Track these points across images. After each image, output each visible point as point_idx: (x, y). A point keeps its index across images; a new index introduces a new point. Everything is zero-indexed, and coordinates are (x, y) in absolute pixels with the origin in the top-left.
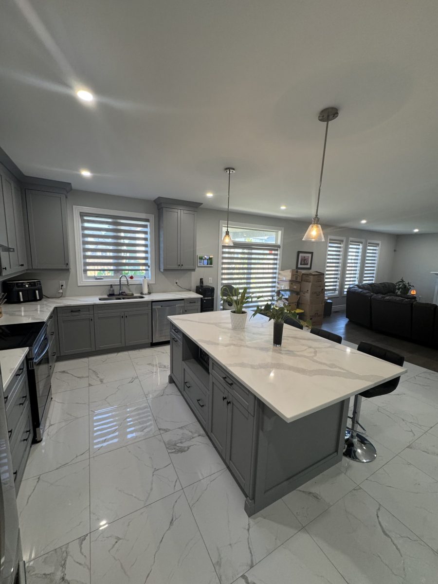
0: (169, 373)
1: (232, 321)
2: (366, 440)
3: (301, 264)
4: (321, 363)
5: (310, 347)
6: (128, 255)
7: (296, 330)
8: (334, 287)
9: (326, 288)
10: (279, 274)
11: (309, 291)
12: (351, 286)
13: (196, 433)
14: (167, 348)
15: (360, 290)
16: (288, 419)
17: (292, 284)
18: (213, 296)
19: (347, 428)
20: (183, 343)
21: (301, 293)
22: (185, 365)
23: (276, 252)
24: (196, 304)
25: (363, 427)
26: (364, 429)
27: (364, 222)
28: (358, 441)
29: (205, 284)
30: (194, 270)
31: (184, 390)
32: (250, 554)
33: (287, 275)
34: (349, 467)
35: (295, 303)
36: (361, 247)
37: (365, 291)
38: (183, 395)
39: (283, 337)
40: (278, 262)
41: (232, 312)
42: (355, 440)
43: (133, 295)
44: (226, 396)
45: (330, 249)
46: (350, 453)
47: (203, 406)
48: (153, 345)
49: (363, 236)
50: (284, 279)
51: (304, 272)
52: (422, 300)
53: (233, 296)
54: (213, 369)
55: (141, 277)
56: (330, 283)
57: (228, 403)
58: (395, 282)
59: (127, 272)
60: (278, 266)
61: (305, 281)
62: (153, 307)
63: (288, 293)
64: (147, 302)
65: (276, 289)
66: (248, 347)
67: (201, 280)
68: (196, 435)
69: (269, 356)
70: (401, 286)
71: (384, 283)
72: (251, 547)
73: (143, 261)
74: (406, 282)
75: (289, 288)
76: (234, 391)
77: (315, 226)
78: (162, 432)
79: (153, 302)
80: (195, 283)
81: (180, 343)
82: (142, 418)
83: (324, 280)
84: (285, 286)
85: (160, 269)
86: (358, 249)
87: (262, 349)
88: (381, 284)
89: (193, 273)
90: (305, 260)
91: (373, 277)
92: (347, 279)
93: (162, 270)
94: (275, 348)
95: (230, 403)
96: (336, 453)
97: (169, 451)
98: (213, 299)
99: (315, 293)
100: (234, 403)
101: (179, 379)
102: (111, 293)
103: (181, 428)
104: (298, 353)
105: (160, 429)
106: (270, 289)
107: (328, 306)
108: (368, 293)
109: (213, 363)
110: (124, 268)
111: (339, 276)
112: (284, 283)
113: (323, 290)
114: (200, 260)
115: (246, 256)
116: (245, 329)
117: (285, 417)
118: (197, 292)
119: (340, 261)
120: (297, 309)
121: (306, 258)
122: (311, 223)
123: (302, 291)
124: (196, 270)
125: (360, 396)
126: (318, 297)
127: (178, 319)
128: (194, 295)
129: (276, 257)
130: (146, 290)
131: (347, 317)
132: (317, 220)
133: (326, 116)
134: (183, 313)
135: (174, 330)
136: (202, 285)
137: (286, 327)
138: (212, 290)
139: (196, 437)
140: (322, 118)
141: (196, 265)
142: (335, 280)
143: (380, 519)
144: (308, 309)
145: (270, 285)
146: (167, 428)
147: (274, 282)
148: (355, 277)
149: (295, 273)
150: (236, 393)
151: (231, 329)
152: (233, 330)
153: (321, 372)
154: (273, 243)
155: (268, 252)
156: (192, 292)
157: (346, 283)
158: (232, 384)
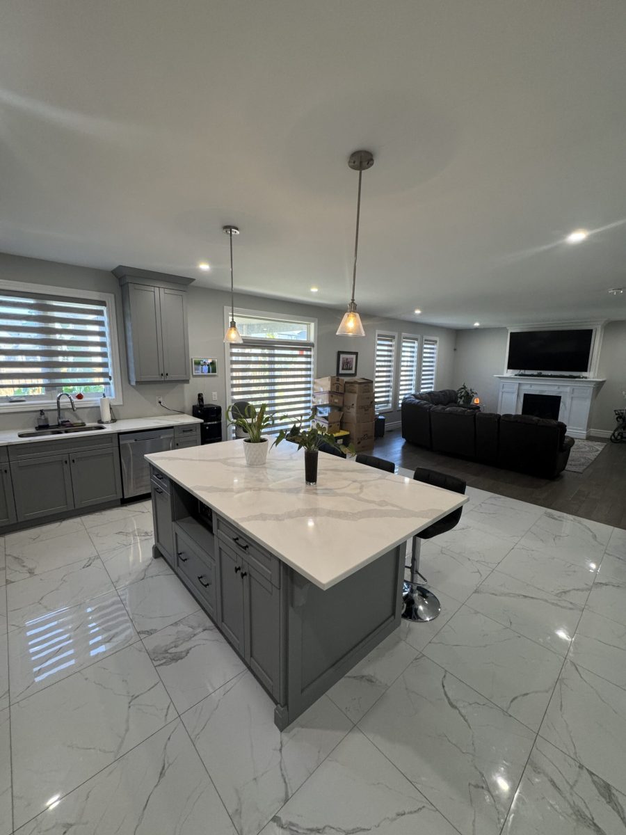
0: (153, 542)
1: (246, 454)
2: (429, 592)
3: (343, 369)
4: (368, 501)
5: (354, 481)
6: (71, 359)
7: (338, 460)
8: (387, 399)
9: (376, 400)
10: (314, 383)
11: (355, 405)
12: (407, 396)
13: (199, 627)
14: (148, 505)
15: (417, 401)
16: (324, 585)
17: (332, 396)
18: (221, 420)
19: (405, 581)
20: (172, 494)
21: (345, 409)
22: (176, 527)
23: (309, 353)
24: (194, 433)
25: (425, 577)
26: (424, 579)
27: (418, 312)
28: (419, 595)
29: (206, 402)
30: (187, 381)
31: (178, 566)
32: (284, 784)
33: (325, 385)
34: (409, 630)
35: (338, 422)
36: (416, 345)
37: (423, 402)
38: (176, 574)
39: (318, 471)
40: (312, 366)
41: (245, 441)
42: (416, 595)
43: (83, 424)
44: (241, 566)
45: (379, 347)
46: (411, 614)
47: (208, 585)
48: (125, 502)
49: (419, 330)
50: (322, 390)
51: (347, 379)
52: (486, 410)
53: (246, 418)
54: (218, 528)
55: (97, 394)
56: (382, 395)
57: (243, 575)
58: (456, 389)
59: (71, 387)
60: (311, 373)
61: (348, 392)
62: (121, 442)
63: (328, 409)
64: (109, 436)
65: (311, 405)
66: (270, 490)
67: (200, 396)
68: (200, 630)
69: (299, 501)
70: (463, 393)
71: (444, 391)
72: (285, 774)
73: (100, 370)
74: (469, 388)
75: (328, 403)
76: (250, 556)
77: (351, 315)
78: (143, 636)
79: (120, 434)
80: (190, 401)
81: (168, 494)
82: (108, 621)
83: (372, 389)
84: (323, 400)
85: (129, 381)
86: (413, 347)
87: (290, 491)
88: (441, 392)
89: (186, 385)
90: (348, 363)
91: (432, 383)
92: (401, 388)
93: (133, 383)
94: (308, 487)
95: (245, 574)
96: (393, 617)
97: (156, 663)
98: (219, 425)
99: (363, 407)
100: (252, 574)
101: (169, 549)
102: (42, 424)
103: (176, 624)
104: (339, 491)
105: (139, 633)
106: (303, 405)
107: (380, 424)
108: (426, 404)
109: (218, 520)
110: (64, 381)
111: (391, 384)
112: (322, 396)
113: (373, 403)
114: (196, 366)
115: (267, 359)
116: (266, 465)
117: (320, 583)
118: (195, 414)
119: (392, 364)
120: (341, 431)
121: (349, 360)
122: (346, 311)
123: (346, 406)
124: (190, 381)
125: (418, 538)
126: (367, 412)
127: (162, 458)
128: (190, 420)
129: (309, 360)
130: (107, 416)
131: (403, 437)
132: (354, 307)
133: (357, 163)
134: (174, 448)
135: (156, 475)
136: (201, 403)
137: (322, 456)
138: (219, 410)
139: (200, 632)
140: (353, 164)
141: (191, 373)
142: (387, 389)
143: (446, 689)
144: (354, 430)
145: (303, 399)
146: (151, 628)
147: (309, 395)
148: (411, 385)
149: (335, 382)
150: (253, 558)
151: (246, 467)
152: (248, 467)
153: (368, 514)
154: (304, 339)
155: (297, 352)
156: (185, 415)
157: (401, 392)
158: (247, 547)
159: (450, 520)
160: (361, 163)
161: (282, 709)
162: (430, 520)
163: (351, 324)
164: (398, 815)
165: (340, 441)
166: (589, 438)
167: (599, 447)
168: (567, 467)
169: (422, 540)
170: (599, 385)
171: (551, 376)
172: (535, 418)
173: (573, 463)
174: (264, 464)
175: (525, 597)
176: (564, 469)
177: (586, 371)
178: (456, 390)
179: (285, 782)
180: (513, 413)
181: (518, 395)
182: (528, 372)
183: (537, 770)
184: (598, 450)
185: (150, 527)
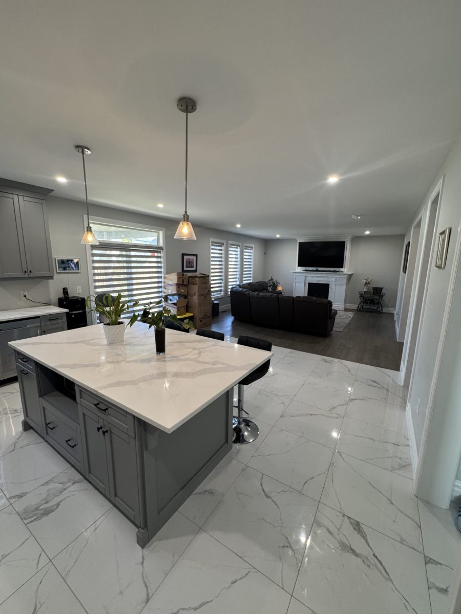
0: (22, 418)
1: (106, 336)
2: (251, 422)
3: (187, 267)
4: (204, 363)
5: (195, 349)
7: (181, 334)
8: (220, 288)
9: (212, 290)
10: (165, 278)
11: (196, 294)
12: (233, 286)
13: (69, 482)
14: (16, 386)
15: (241, 289)
16: (169, 430)
17: (179, 287)
18: (85, 309)
19: (234, 417)
20: (37, 374)
21: (189, 296)
22: (43, 402)
23: (159, 255)
24: (59, 321)
26: (247, 413)
27: (238, 226)
28: (245, 425)
29: (70, 295)
30: (51, 277)
31: (47, 433)
32: (145, 589)
33: (173, 279)
34: (239, 451)
35: (184, 307)
36: (239, 249)
37: (245, 290)
38: (46, 441)
39: (166, 344)
40: (162, 265)
41: (106, 324)
42: (242, 426)
45: (212, 251)
46: (240, 439)
47: (75, 445)
49: (240, 239)
50: (171, 283)
51: (189, 274)
52: (285, 294)
53: (105, 306)
54: (81, 397)
56: (216, 285)
57: (104, 433)
60: (162, 270)
61: (191, 284)
63: (176, 297)
65: (163, 295)
66: (127, 362)
67: (65, 290)
68: (70, 484)
69: (153, 367)
70: (271, 283)
71: (258, 282)
72: (146, 580)
74: (274, 280)
75: (176, 292)
76: (110, 416)
77: (185, 223)
80: (55, 292)
81: (33, 374)
83: (209, 281)
84: (172, 290)
86: (237, 251)
87: (143, 361)
88: (256, 283)
89: (50, 281)
90: (190, 262)
91: (250, 277)
92: (230, 280)
94: (159, 357)
95: (107, 431)
96: (226, 444)
97: (27, 521)
98: (85, 312)
99: (202, 295)
100: (112, 431)
101: (37, 421)
104: (183, 358)
105: (9, 499)
106: (156, 295)
107: (215, 307)
108: (246, 291)
109: (80, 390)
111: (223, 278)
112: (171, 287)
113: (209, 292)
115: (125, 259)
116: (124, 343)
118: (61, 305)
119: (223, 263)
120: (187, 313)
121: (191, 260)
122: (180, 222)
123: (190, 295)
124: (54, 277)
125: (242, 385)
126: (206, 298)
127: (26, 344)
128: (56, 310)
129: (159, 260)
131: (232, 315)
132: (186, 218)
133: (184, 107)
134: (41, 334)
135: (21, 359)
136: (66, 296)
137: (169, 332)
138: (83, 300)
139: (70, 486)
140: (180, 107)
141: (55, 270)
142: (220, 281)
143: (263, 486)
144: (196, 312)
145: (156, 290)
146: (21, 492)
147: (161, 287)
148: (236, 278)
149: (181, 276)
150: (113, 418)
151: (106, 345)
152: (108, 345)
153: (203, 372)
154: (155, 244)
155: (150, 254)
156: (51, 306)
157: (230, 284)
158: (107, 409)
159: (261, 370)
160: (187, 107)
161: (142, 531)
162: (247, 371)
163: (185, 230)
164: (232, 583)
165: (186, 321)
166: (346, 310)
167: (351, 315)
168: (334, 329)
169: (245, 386)
170: (350, 276)
171: (324, 271)
172: (315, 298)
173: (337, 326)
174: (123, 341)
175: (311, 415)
176: (332, 330)
177: (342, 267)
178: (267, 281)
179: (146, 586)
180: (302, 295)
181: (305, 284)
182: (310, 269)
183: (319, 525)
184: (350, 317)
185: (19, 405)
